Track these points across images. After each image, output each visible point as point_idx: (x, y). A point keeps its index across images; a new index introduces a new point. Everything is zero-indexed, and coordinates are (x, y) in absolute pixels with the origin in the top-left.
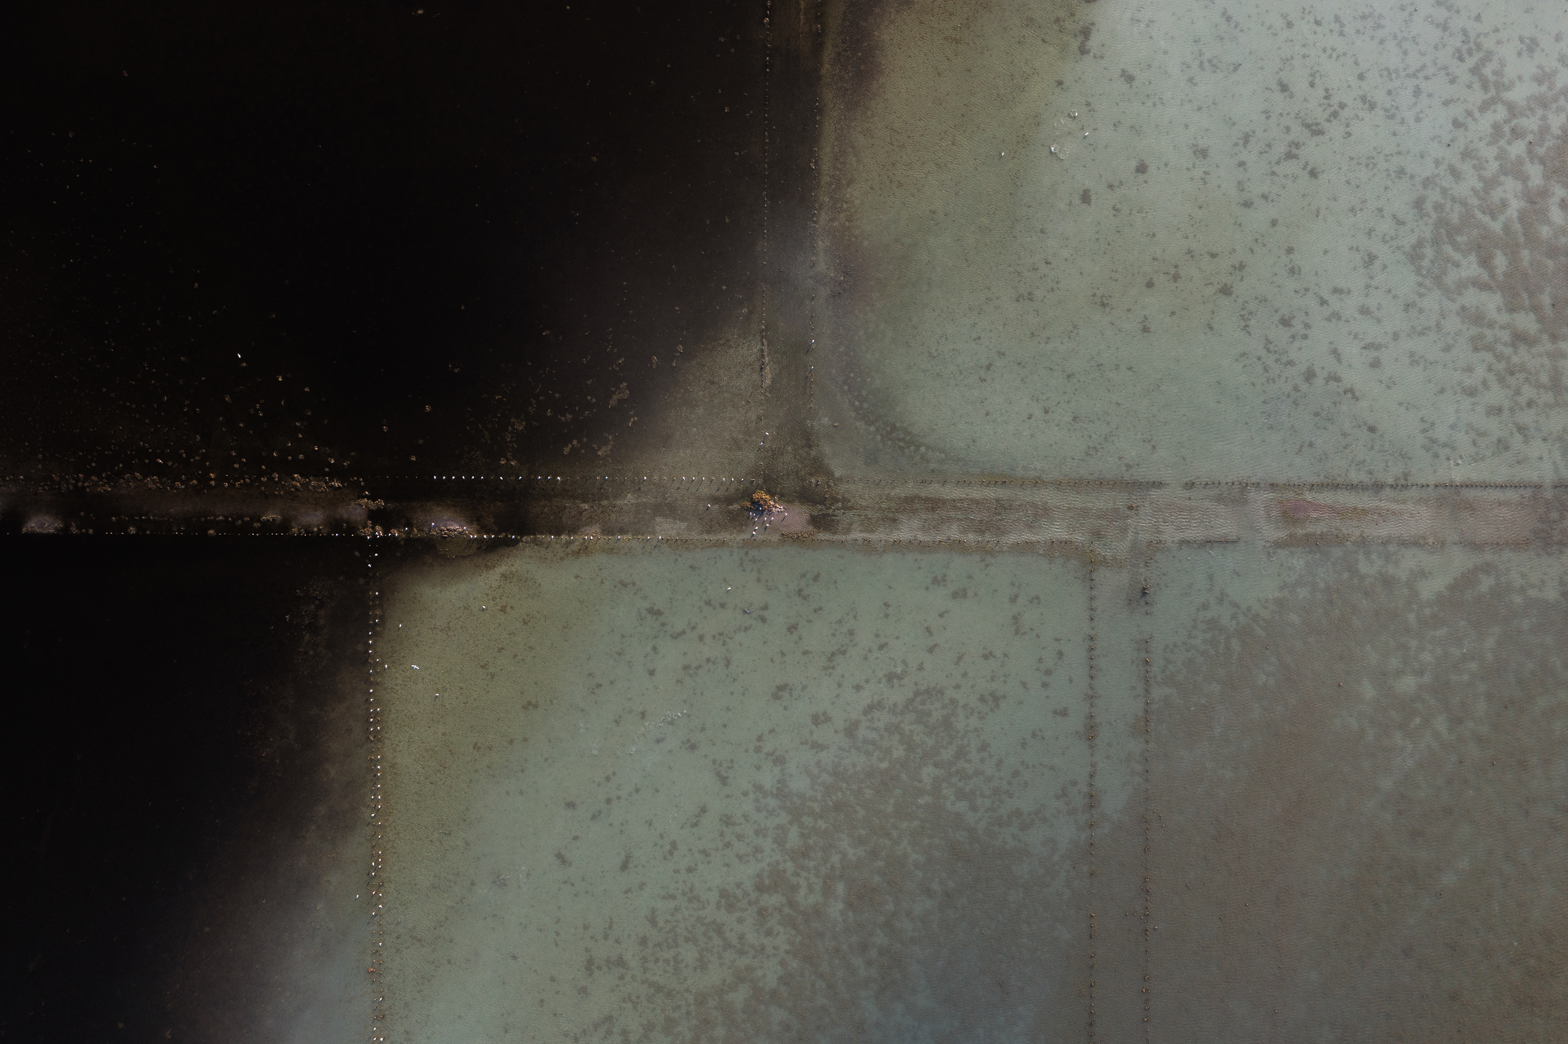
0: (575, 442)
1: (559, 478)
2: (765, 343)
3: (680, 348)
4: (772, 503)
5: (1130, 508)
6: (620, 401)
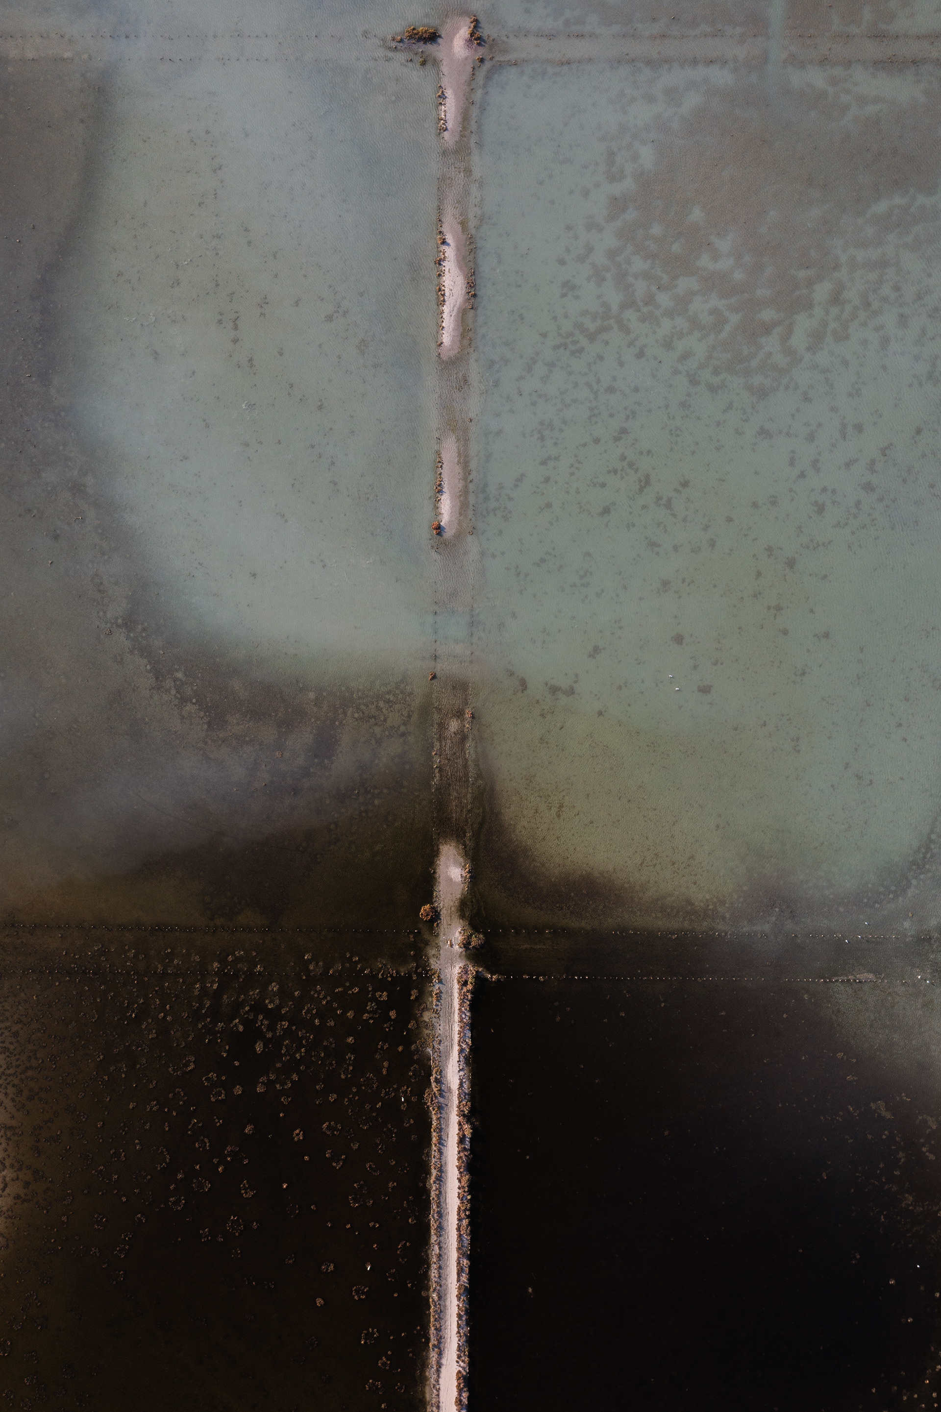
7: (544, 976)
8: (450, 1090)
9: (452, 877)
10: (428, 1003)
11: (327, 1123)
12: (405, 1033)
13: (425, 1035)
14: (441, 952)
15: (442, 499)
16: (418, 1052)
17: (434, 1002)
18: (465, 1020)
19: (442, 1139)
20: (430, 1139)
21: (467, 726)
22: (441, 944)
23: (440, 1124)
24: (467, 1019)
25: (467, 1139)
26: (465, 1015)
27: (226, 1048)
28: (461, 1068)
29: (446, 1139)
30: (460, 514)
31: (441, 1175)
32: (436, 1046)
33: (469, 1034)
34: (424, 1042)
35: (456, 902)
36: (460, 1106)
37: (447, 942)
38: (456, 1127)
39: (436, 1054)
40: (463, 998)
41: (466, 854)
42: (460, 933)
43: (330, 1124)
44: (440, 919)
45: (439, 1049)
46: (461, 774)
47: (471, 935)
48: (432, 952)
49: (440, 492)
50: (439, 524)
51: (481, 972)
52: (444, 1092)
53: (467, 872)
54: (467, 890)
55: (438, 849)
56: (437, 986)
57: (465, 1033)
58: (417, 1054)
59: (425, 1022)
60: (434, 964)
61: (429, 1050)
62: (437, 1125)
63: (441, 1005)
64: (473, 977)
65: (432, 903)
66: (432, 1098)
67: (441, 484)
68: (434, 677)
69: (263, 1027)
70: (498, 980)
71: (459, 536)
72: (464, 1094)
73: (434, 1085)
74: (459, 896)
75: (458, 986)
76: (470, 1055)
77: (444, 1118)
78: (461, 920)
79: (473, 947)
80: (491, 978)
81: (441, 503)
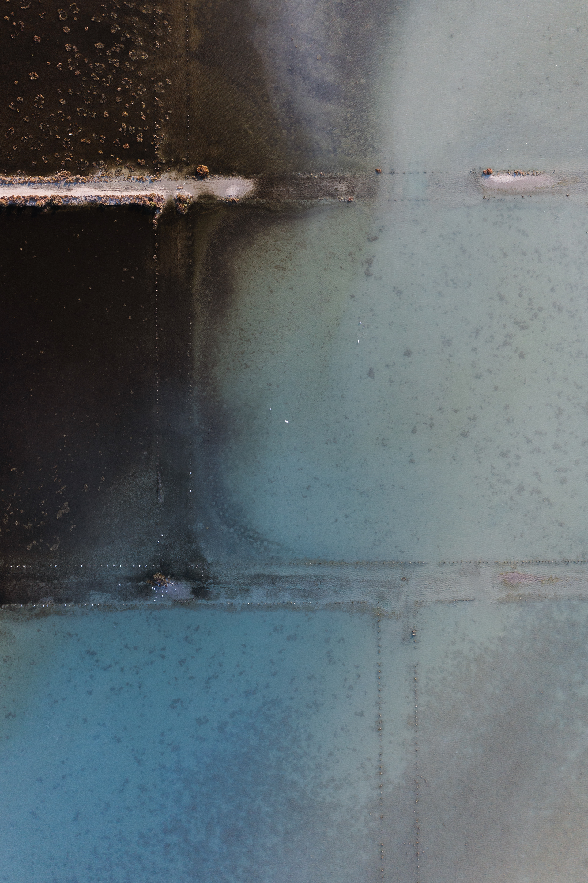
0: (35, 542)
1: (24, 566)
2: (159, 474)
3: (103, 479)
4: (167, 580)
5: (403, 579)
6: (64, 514)
7: (157, 259)
8: (70, 190)
9: (230, 189)
10: (135, 173)
11: (43, 98)
12: (112, 155)
13: (111, 171)
14: (174, 182)
15: (509, 176)
16: (98, 166)
17: (136, 177)
18: (123, 200)
19: (33, 185)
20: (33, 175)
21: (342, 198)
22: (179, 181)
23: (45, 182)
24: (124, 202)
25: (34, 203)
26: (127, 200)
27: (98, 20)
28: (87, 198)
29: (33, 188)
30: (498, 190)
31: (6, 184)
32: (103, 179)
33: (113, 203)
34: (106, 170)
35: (211, 192)
36: (59, 197)
37: (181, 186)
38: (43, 195)
39: (97, 179)
40: (139, 198)
41: (246, 198)
42: (188, 195)
43: (43, 100)
44: (198, 180)
45: (101, 181)
46: (306, 194)
47: (187, 203)
48: (173, 174)
49: (516, 173)
50: (491, 174)
51: (159, 211)
52: (69, 186)
53: (233, 200)
54: (220, 200)
55: (250, 178)
56: (148, 179)
57: (113, 201)
58: (97, 164)
59: (121, 171)
60: (164, 176)
61: (100, 174)
62: (44, 180)
63: (134, 182)
64: (155, 205)
65: (209, 174)
66: (64, 176)
67: (521, 175)
68: (378, 172)
69: (115, 48)
70: (153, 225)
71: (483, 189)
72: (67, 200)
73: (74, 177)
74: (215, 194)
75: (148, 195)
76: (97, 204)
77: (49, 186)
78: (197, 196)
79: (178, 205)
80: (155, 219)
81: (507, 175)
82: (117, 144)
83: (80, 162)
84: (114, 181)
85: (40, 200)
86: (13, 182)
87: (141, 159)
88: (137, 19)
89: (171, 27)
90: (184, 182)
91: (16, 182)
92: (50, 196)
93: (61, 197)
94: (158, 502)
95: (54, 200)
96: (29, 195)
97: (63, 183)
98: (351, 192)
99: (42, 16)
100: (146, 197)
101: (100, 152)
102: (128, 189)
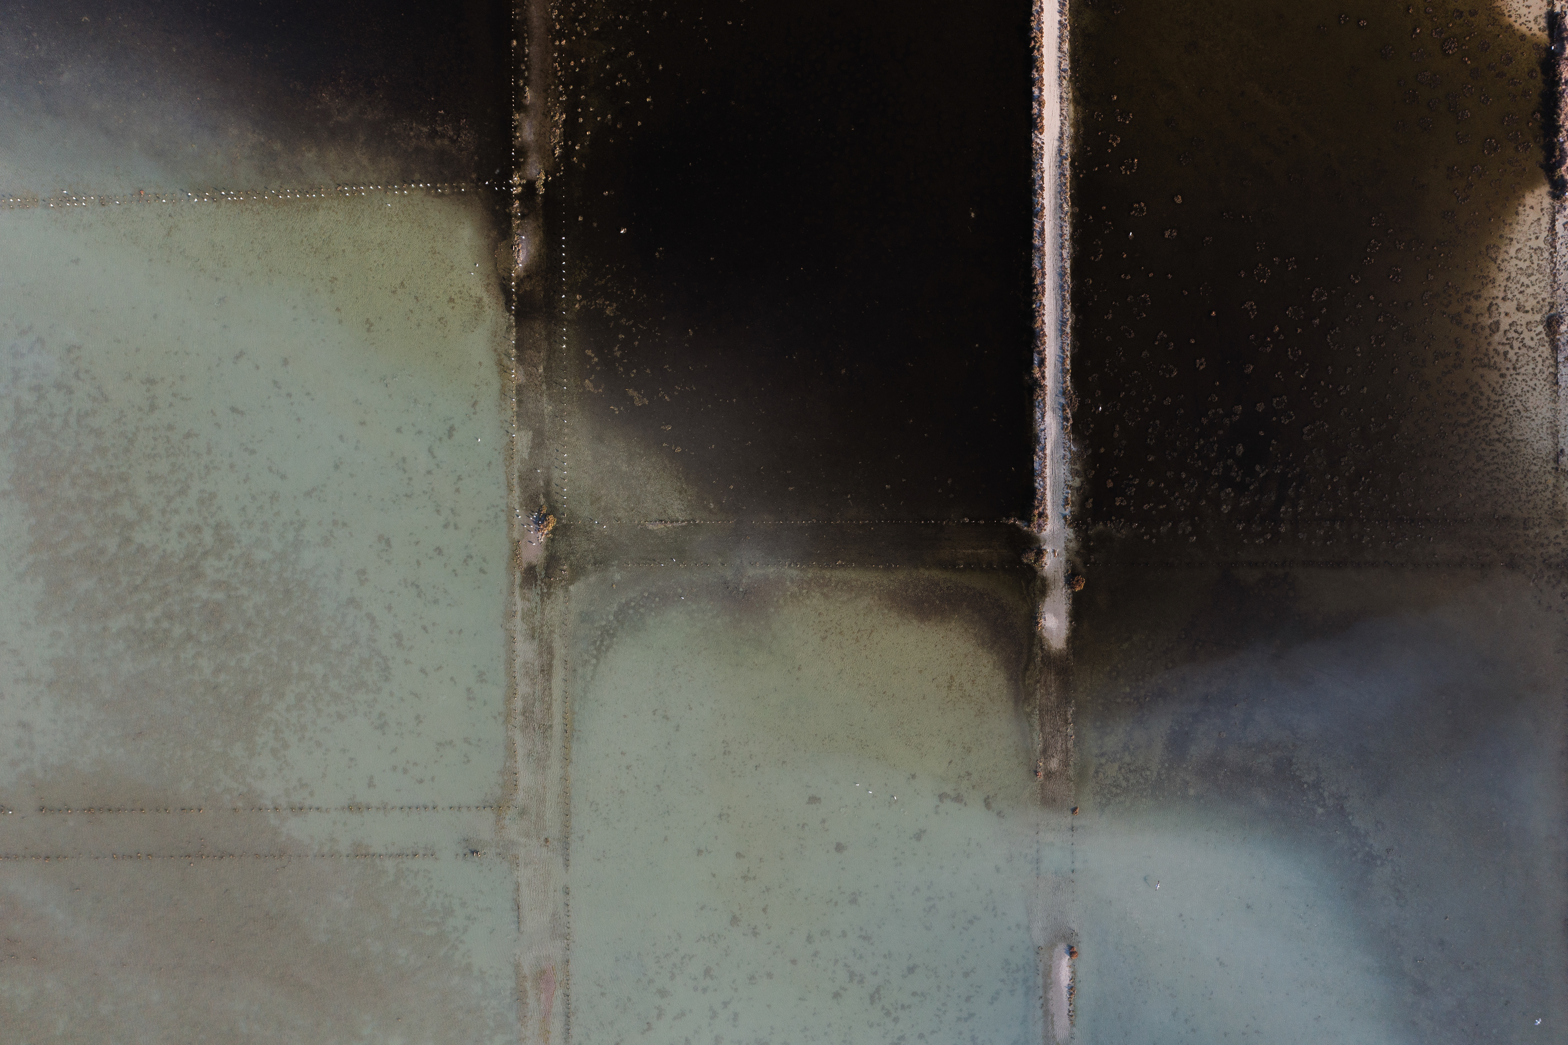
1: (564, 346)
4: (545, 532)
8: (1054, 411)
9: (1054, 618)
10: (1075, 495)
14: (1063, 545)
15: (1068, 981)
17: (1070, 496)
18: (1040, 479)
19: (1060, 362)
20: (1072, 361)
21: (1041, 764)
22: (1064, 553)
23: (1064, 377)
24: (1037, 480)
25: (1036, 362)
26: (1039, 484)
28: (1043, 432)
29: (1057, 362)
30: (1050, 966)
31: (1061, 327)
32: (1068, 453)
33: (1036, 466)
35: (1050, 594)
36: (1044, 396)
37: (1058, 554)
38: (1047, 375)
39: (1068, 446)
40: (1042, 500)
41: (1041, 640)
42: (1045, 564)
44: (1065, 577)
45: (1065, 450)
46: (1046, 717)
47: (1035, 562)
48: (1072, 545)
49: (1071, 989)
50: (1071, 957)
52: (1059, 409)
53: (1040, 623)
54: (1039, 605)
55: (1067, 645)
56: (1067, 512)
57: (1039, 466)
59: (1078, 477)
60: (1070, 533)
61: (1074, 449)
62: (1066, 376)
63: (1063, 493)
64: (1033, 521)
65: (1073, 592)
67: (1069, 995)
68: (1074, 810)
71: (1052, 946)
72: (1040, 406)
73: (1069, 415)
74: (1047, 599)
75: (1047, 512)
76: (1035, 445)
77: (1059, 383)
78: (1045, 576)
79: (1033, 550)
80: (1015, 521)
81: (1069, 977)
82: (1112, 472)
83: (1089, 423)
84: (1064, 467)
85: (1040, 371)
86: (1064, 336)
87: (1092, 503)
88: (1273, 499)
89: (1262, 543)
90: (1063, 559)
91: (1064, 339)
92: (1045, 384)
93: (1044, 399)
94: (648, 522)
95: (1039, 390)
96: (1047, 357)
97: (1062, 401)
98: (1049, 775)
99: (1279, 376)
100: (1043, 509)
101: (1102, 450)
102: (1054, 485)
